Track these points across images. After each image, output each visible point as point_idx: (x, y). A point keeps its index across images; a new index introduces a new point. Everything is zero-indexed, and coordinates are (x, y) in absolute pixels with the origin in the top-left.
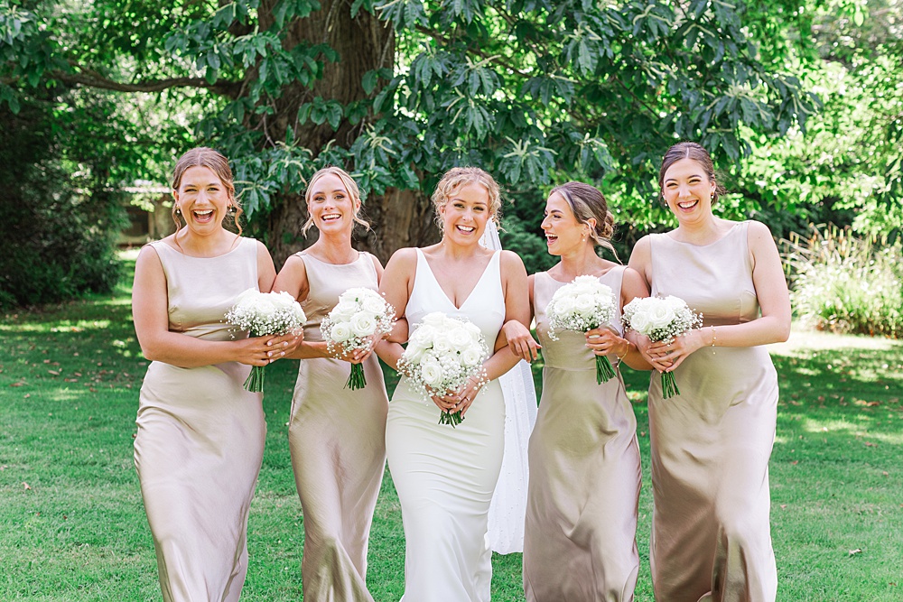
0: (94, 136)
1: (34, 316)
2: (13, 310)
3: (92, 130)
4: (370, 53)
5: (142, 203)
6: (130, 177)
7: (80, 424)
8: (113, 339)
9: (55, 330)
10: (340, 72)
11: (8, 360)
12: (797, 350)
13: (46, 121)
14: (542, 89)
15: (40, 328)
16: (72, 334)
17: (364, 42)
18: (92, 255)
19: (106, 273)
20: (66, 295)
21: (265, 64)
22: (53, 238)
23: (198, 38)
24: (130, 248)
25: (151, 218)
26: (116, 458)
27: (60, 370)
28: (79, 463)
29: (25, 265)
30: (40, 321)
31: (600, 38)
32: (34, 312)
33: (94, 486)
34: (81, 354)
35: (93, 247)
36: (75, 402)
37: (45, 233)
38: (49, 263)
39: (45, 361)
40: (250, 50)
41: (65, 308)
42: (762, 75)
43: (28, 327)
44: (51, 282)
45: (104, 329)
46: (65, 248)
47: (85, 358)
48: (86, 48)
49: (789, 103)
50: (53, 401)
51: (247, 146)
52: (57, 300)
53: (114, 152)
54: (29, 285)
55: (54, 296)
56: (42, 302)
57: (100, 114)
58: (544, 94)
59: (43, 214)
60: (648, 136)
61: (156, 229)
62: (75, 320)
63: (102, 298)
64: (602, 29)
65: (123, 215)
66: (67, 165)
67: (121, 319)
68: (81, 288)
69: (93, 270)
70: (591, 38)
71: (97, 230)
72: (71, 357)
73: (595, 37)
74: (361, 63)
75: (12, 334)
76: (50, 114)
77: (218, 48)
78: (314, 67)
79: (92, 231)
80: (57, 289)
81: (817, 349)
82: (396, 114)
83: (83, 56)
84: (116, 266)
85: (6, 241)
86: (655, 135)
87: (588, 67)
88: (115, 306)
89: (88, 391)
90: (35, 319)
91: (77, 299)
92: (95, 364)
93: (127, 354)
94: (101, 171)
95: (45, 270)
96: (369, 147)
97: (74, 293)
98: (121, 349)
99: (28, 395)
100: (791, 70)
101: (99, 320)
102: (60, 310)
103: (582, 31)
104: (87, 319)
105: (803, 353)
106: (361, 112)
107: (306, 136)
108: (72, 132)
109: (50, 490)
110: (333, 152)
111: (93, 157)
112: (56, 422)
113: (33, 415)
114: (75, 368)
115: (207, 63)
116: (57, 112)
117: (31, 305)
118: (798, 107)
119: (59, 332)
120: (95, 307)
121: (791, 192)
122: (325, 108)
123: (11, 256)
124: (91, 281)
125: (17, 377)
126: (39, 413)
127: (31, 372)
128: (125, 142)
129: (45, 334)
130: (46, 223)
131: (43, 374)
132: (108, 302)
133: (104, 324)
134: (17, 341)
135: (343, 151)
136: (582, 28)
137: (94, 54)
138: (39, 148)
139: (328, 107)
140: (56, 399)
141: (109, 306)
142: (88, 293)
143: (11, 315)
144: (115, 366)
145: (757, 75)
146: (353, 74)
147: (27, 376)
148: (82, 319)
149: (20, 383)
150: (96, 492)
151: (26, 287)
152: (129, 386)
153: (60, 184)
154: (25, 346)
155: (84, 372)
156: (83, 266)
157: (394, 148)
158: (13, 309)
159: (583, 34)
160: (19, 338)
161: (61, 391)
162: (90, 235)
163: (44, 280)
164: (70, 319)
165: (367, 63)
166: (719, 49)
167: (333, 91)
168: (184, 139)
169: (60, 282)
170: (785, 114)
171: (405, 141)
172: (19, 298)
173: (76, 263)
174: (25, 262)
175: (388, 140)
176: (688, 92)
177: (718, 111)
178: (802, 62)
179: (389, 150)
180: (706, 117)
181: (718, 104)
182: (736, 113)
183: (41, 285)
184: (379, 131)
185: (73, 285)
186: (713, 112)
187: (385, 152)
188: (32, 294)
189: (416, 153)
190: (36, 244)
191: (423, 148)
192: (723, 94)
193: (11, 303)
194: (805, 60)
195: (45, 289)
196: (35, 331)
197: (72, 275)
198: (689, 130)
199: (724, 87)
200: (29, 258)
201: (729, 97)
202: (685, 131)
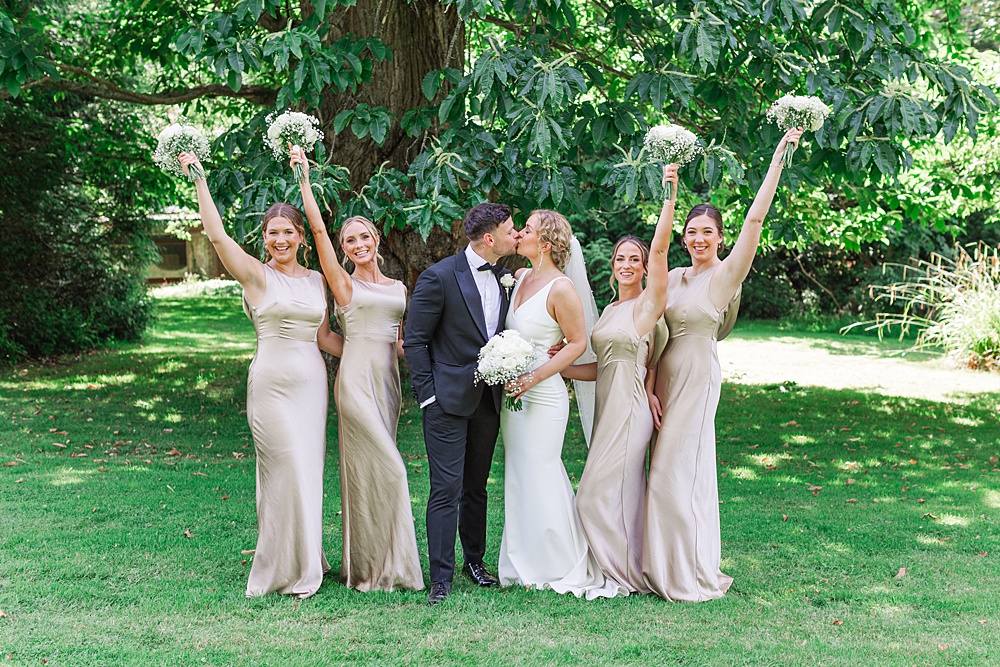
0: (116, 157)
1: (47, 370)
2: (22, 363)
3: (112, 150)
4: (435, 51)
5: (177, 231)
6: (156, 204)
7: (81, 520)
8: (135, 398)
9: (70, 388)
10: (400, 74)
11: (7, 430)
12: (951, 394)
13: (59, 140)
14: (652, 89)
15: (53, 386)
16: (89, 393)
17: (428, 38)
18: (116, 296)
19: (132, 317)
20: (86, 343)
21: (301, 67)
22: (72, 275)
23: (217, 35)
24: (164, 284)
25: (188, 248)
26: (120, 567)
27: (68, 441)
28: (73, 576)
29: (36, 310)
30: (53, 377)
31: (722, 23)
32: (47, 365)
34: (96, 420)
35: (117, 286)
37: (62, 270)
38: (66, 306)
39: (51, 430)
40: (282, 51)
41: (83, 360)
42: (922, 66)
43: (38, 385)
44: (68, 329)
45: (128, 384)
46: (84, 288)
47: (100, 425)
49: (956, 99)
50: (51, 486)
52: (75, 349)
53: (138, 175)
54: (42, 334)
55: (72, 346)
56: (57, 352)
57: (123, 130)
58: (655, 95)
59: (58, 249)
61: (194, 261)
62: (93, 373)
63: (130, 346)
64: (724, 11)
65: (152, 248)
67: (149, 372)
68: (103, 335)
69: (117, 314)
70: (711, 22)
71: (122, 266)
72: (83, 423)
73: (716, 21)
75: (17, 394)
76: (63, 132)
77: (241, 46)
78: (359, 67)
79: (116, 267)
80: (75, 337)
81: (974, 392)
82: (467, 123)
83: (97, 63)
84: (144, 307)
85: (14, 281)
87: (709, 59)
88: (143, 355)
89: (94, 471)
90: (48, 375)
91: (98, 348)
92: (111, 432)
93: (152, 417)
94: (125, 197)
95: (60, 315)
96: (434, 165)
97: (95, 341)
98: (145, 410)
99: (21, 479)
101: (122, 374)
102: (78, 362)
103: (700, 14)
104: (108, 373)
105: (958, 397)
106: (423, 123)
107: (361, 151)
108: (90, 153)
110: (388, 176)
111: (115, 182)
114: (87, 438)
115: (229, 66)
116: (71, 129)
117: (44, 356)
118: (968, 104)
119: (73, 390)
120: (120, 356)
121: (939, 206)
123: (20, 300)
124: (115, 326)
125: (14, 452)
126: (31, 503)
127: (32, 446)
129: (56, 393)
130: (62, 259)
131: (46, 448)
132: (135, 351)
133: (129, 378)
134: (21, 404)
135: (399, 174)
136: (700, 10)
137: (109, 59)
138: (48, 170)
139: (372, 116)
140: (56, 483)
141: (135, 355)
142: (111, 341)
143: (19, 370)
144: (134, 435)
145: (916, 64)
146: (415, 77)
147: (26, 450)
148: (101, 374)
149: (15, 460)
151: (38, 336)
152: (149, 461)
153: (76, 214)
154: (32, 410)
155: (96, 444)
156: (105, 308)
157: (467, 167)
158: (23, 361)
159: (700, 18)
160: (25, 400)
161: (65, 471)
162: (114, 272)
163: (58, 326)
164: (89, 373)
165: (432, 63)
166: (869, 35)
167: (392, 96)
169: (78, 329)
170: (951, 114)
171: (479, 157)
172: (29, 348)
173: (97, 305)
174: (35, 306)
175: (458, 156)
176: (831, 89)
177: (872, 116)
178: (950, 50)
179: (459, 170)
180: (856, 123)
181: (871, 107)
182: (894, 119)
183: (56, 333)
184: (446, 145)
185: (94, 331)
186: (864, 116)
187: (454, 172)
188: (44, 344)
189: (495, 172)
190: (52, 283)
191: (503, 166)
192: (877, 94)
193: (21, 355)
194: (953, 48)
195: (60, 337)
196: (45, 389)
197: (92, 320)
198: (833, 138)
199: (877, 82)
200: (40, 302)
201: (886, 98)
202: (828, 139)
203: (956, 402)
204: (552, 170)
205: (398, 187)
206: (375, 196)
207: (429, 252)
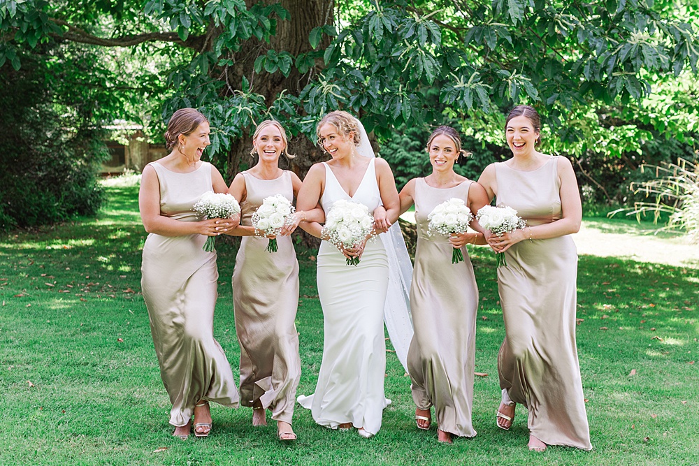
0: (81, 84)
1: (32, 235)
2: (14, 231)
3: (78, 78)
4: (313, 10)
5: (119, 138)
6: (110, 117)
7: (73, 330)
8: (98, 255)
9: (50, 248)
10: (288, 26)
11: (12, 274)
12: (687, 261)
13: (40, 71)
15: (37, 246)
16: (64, 251)
18: (79, 184)
19: (91, 199)
20: (58, 217)
22: (46, 169)
23: (171, 2)
24: (109, 177)
25: (126, 151)
26: (104, 359)
27: (55, 282)
28: (74, 364)
29: (23, 193)
30: (37, 240)
32: (31, 232)
33: (87, 383)
34: (72, 269)
35: (79, 176)
36: (69, 310)
37: (40, 165)
38: (43, 191)
39: (42, 275)
41: (57, 229)
42: (658, 23)
43: (27, 246)
44: (45, 207)
45: (90, 246)
46: (56, 178)
47: (75, 272)
48: (73, 9)
49: (682, 46)
50: (50, 310)
51: (211, 95)
52: (51, 222)
53: (96, 97)
54: (27, 210)
55: (47, 219)
56: (38, 224)
57: (85, 65)
59: (37, 150)
60: (559, 78)
61: (131, 160)
62: (65, 239)
63: (88, 220)
65: (104, 149)
66: (57, 108)
67: (104, 238)
68: (70, 212)
69: (79, 196)
71: (83, 162)
72: (63, 271)
74: (305, 18)
75: (13, 251)
76: (43, 66)
78: (268, 24)
79: (79, 163)
80: (50, 213)
82: (339, 64)
83: (71, 17)
84: (99, 192)
85: (8, 172)
86: (565, 77)
88: (99, 226)
89: (78, 301)
90: (32, 239)
91: (66, 221)
92: (84, 277)
93: (110, 268)
94: (86, 112)
95: (40, 197)
96: (321, 93)
97: (64, 216)
98: (105, 263)
99: (29, 305)
100: (678, 16)
101: (85, 239)
102: (53, 230)
104: (75, 238)
105: (692, 263)
106: (309, 63)
107: (259, 81)
108: (62, 80)
109: (51, 387)
110: (286, 99)
111: (81, 101)
112: (54, 328)
113: (34, 322)
114: (67, 280)
115: (180, 22)
116: (50, 63)
117: (29, 226)
118: (691, 50)
119: (53, 249)
120: (82, 227)
121: (679, 122)
122: (277, 60)
123: (13, 185)
124: (78, 205)
125: (19, 289)
126: (39, 320)
127: (31, 284)
128: (105, 88)
129: (41, 251)
130: (41, 157)
131: (41, 286)
132: (93, 223)
133: (90, 242)
134: (18, 258)
135: (294, 98)
137: (80, 14)
138: (33, 93)
139: (279, 58)
140: (53, 308)
141: (93, 226)
142: (76, 216)
143: (12, 235)
144: (100, 279)
145: (654, 22)
146: (299, 28)
147: (27, 288)
148: (71, 239)
149: (22, 293)
150: (90, 389)
151: (25, 212)
152: (113, 296)
153: (51, 124)
154: (25, 262)
155: (74, 284)
156: (71, 192)
157: (344, 94)
158: (14, 230)
160: (20, 255)
161: (57, 301)
162: (77, 166)
163: (39, 205)
164: (62, 238)
165: (310, 18)
166: (621, 1)
167: (282, 42)
168: (155, 85)
169: (52, 207)
170: (679, 57)
171: (352, 87)
172: (19, 220)
173: (66, 190)
174: (24, 190)
175: (337, 87)
176: (594, 39)
177: (622, 57)
178: (688, 10)
179: (339, 96)
180: (611, 63)
181: (622, 51)
182: (638, 59)
183: (37, 210)
184: (329, 79)
185: (63, 209)
186: (617, 57)
187: (335, 97)
188: (29, 217)
189: (363, 98)
190: (33, 174)
191: (368, 93)
192: (626, 42)
193: (13, 225)
194: (691, 8)
195: (40, 212)
196: (32, 248)
197: (62, 201)
198: (596, 74)
199: (626, 34)
200: (27, 187)
201: (632, 45)
202: (593, 74)
203: (690, 266)
204: (402, 96)
205: (293, 107)
206: (278, 114)
207: (307, 153)
